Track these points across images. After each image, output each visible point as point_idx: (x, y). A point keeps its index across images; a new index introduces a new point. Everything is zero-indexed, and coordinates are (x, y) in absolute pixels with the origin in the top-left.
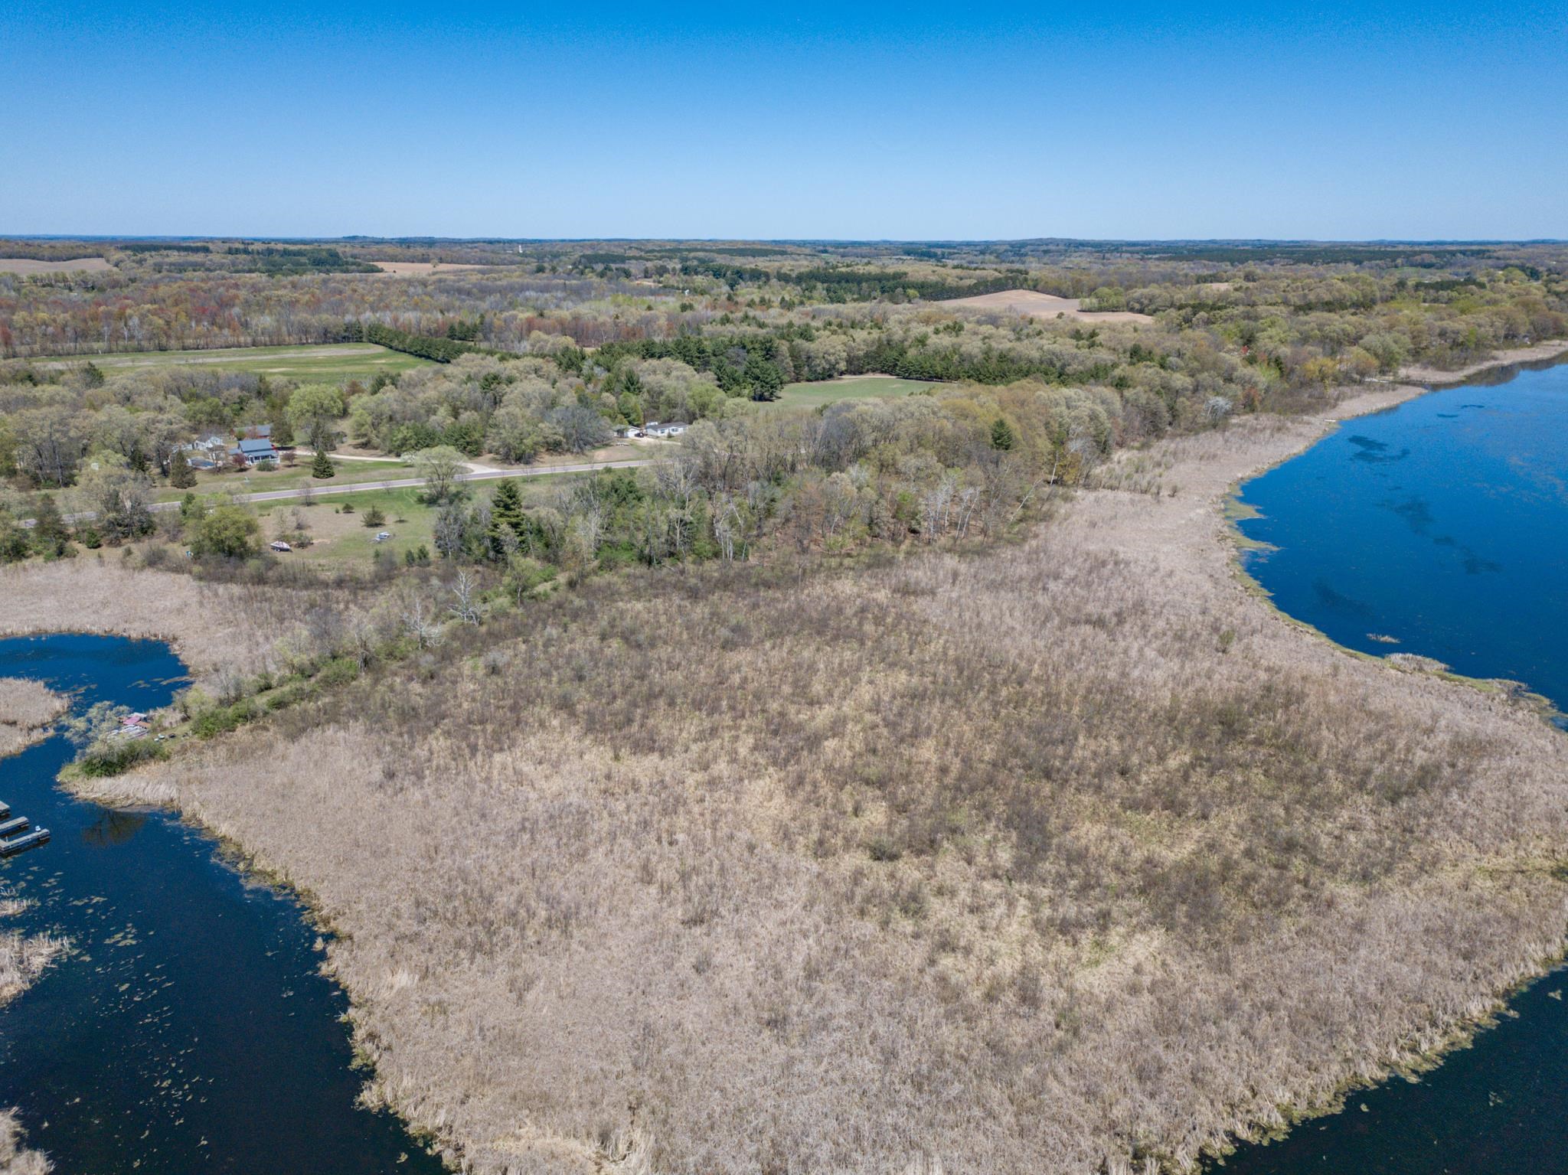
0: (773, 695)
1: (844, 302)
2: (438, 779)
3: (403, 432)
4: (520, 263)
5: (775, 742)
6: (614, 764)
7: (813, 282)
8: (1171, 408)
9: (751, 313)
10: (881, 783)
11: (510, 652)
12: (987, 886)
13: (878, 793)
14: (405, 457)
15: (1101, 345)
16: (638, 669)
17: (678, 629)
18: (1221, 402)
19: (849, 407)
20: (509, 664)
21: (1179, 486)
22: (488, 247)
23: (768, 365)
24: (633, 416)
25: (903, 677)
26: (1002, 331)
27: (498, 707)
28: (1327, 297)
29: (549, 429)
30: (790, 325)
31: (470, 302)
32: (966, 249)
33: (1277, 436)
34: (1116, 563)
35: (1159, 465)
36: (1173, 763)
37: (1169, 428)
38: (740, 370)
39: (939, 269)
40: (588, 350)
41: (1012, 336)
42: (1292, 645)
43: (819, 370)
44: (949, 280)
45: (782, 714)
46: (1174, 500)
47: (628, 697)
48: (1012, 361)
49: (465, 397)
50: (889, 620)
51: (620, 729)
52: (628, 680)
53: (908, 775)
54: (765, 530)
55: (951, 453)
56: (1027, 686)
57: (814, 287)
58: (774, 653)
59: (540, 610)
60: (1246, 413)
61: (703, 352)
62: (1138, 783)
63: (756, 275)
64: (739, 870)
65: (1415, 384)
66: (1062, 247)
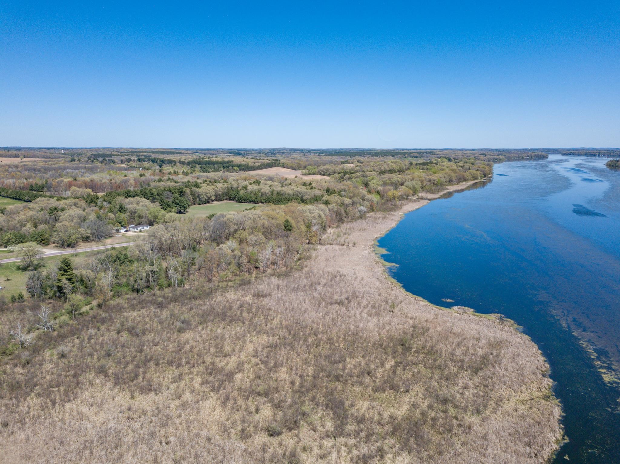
0: (207, 353)
1: (209, 172)
2: (34, 424)
3: (8, 236)
4: (63, 157)
5: (211, 379)
6: (131, 402)
7: (194, 165)
8: (346, 212)
9: (171, 177)
10: (266, 394)
11: (70, 345)
12: (325, 442)
13: (266, 399)
14: (10, 248)
15: (315, 188)
16: (138, 347)
17: (155, 324)
18: (363, 208)
19: (223, 216)
20: (70, 352)
21: (356, 242)
22: (48, 151)
23: (182, 198)
24: (123, 223)
25: (265, 337)
26: (276, 183)
27: (66, 376)
28: (388, 169)
29: (84, 231)
30: (189, 182)
31: (39, 175)
32: (253, 152)
33: (385, 220)
34: (341, 276)
35: (345, 234)
36: (388, 366)
37: (345, 219)
38: (171, 201)
39: (246, 159)
40: (100, 195)
41: (280, 185)
42: (417, 307)
43: (203, 199)
44: (250, 163)
45: (212, 364)
46: (354, 248)
47: (135, 363)
48: (282, 195)
49: (40, 218)
50: (254, 310)
51: (133, 381)
52: (134, 354)
53: (277, 388)
54: (191, 272)
55: (268, 233)
56: (320, 336)
57: (195, 166)
58: (203, 332)
59: (84, 320)
60: (371, 212)
61: (153, 194)
62: (376, 378)
63: (170, 162)
64: (205, 454)
65: (426, 199)
66: (288, 151)
